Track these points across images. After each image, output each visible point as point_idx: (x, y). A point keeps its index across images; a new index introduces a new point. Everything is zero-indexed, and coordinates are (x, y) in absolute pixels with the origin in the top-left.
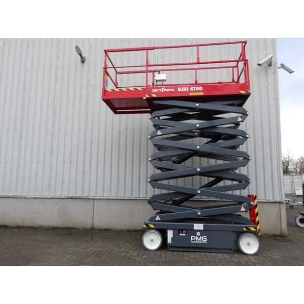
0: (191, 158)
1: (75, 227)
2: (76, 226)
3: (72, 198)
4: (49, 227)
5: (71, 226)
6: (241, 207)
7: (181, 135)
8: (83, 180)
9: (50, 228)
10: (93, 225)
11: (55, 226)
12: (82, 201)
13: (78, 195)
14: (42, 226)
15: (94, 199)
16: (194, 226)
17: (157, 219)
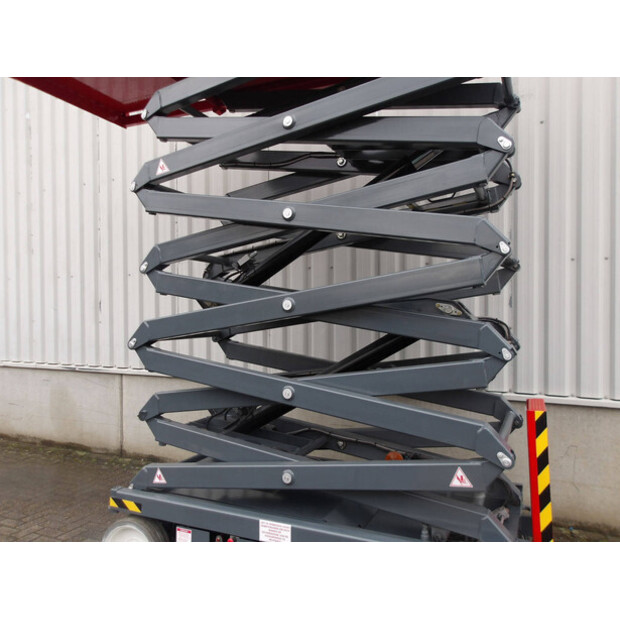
0: (300, 260)
1: (86, 444)
2: (87, 441)
3: (73, 370)
4: (35, 438)
5: (77, 442)
6: (454, 469)
7: (300, 173)
8: (97, 322)
9: (38, 442)
10: (122, 442)
11: (47, 438)
12: (95, 379)
13: (90, 363)
14: (23, 437)
15: (122, 375)
16: (261, 529)
17: (157, 480)
